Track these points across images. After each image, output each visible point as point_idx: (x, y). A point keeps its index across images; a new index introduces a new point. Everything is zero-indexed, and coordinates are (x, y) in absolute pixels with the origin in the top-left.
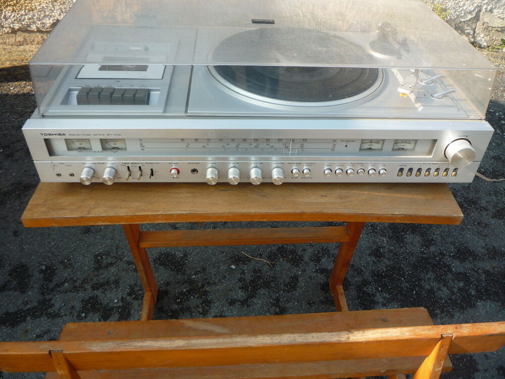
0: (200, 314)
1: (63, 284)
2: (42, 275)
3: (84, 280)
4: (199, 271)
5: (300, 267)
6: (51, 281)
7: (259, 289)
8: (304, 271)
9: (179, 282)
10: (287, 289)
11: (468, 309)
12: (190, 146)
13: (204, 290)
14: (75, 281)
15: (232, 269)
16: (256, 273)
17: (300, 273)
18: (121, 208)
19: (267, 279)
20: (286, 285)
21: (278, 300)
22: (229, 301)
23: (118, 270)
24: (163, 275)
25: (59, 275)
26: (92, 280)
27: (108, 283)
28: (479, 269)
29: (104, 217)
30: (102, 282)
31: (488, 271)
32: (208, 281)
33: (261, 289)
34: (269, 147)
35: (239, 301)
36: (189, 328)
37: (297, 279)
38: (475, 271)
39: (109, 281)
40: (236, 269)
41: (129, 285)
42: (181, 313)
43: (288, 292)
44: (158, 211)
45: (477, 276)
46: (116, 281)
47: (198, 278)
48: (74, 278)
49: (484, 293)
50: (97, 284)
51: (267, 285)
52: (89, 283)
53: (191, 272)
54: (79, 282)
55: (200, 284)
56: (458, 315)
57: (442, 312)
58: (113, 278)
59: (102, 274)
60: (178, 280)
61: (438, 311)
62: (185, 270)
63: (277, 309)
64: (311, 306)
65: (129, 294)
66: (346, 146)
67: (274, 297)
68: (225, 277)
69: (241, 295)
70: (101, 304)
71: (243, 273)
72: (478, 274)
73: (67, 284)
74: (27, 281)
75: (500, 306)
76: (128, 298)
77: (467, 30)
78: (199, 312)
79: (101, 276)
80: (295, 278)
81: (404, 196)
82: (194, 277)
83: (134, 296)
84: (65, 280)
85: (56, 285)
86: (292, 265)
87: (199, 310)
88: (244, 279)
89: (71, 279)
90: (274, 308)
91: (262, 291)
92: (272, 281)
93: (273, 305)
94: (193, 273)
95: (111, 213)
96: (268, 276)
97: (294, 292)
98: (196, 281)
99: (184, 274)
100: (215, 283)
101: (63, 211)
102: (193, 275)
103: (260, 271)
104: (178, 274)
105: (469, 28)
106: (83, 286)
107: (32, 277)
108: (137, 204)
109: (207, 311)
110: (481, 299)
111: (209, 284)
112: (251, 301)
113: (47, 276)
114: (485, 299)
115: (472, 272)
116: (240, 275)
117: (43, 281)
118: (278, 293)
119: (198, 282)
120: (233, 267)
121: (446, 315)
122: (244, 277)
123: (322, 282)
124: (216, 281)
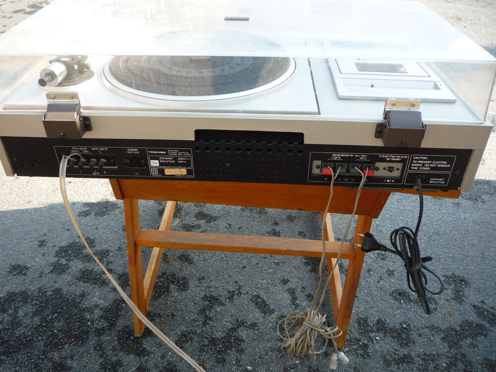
4: (292, 369)
7: (222, 338)
10: (192, 335)
11: (18, 292)
17: (170, 354)
19: (211, 350)
21: (205, 323)
22: (256, 328)
32: (281, 354)
33: (219, 338)
35: (246, 327)
40: (247, 365)
43: (191, 330)
47: (292, 358)
51: (213, 341)
53: (302, 368)
56: (34, 288)
64: (172, 313)
67: (208, 327)
68: (260, 358)
69: (243, 333)
71: (238, 360)
82: (297, 362)
86: (176, 366)
90: (211, 315)
91: (219, 335)
92: (205, 346)
93: (210, 319)
96: (210, 352)
97: (185, 330)
100: (272, 350)
102: (299, 364)
103: (218, 361)
112: (233, 324)
118: (203, 331)
120: (249, 368)
121: (45, 289)
122: (238, 354)
123: (149, 338)
124: (271, 353)
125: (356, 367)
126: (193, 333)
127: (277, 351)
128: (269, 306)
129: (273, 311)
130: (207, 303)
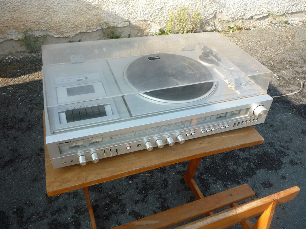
0: (121, 213)
1: (31, 217)
2: (15, 215)
3: (44, 211)
4: (112, 189)
5: (166, 174)
6: (23, 217)
7: (149, 191)
8: (169, 175)
9: (102, 198)
11: (253, 176)
12: (136, 133)
13: (118, 199)
14: (39, 213)
15: (130, 183)
16: (144, 183)
17: (167, 177)
18: (103, 173)
19: (151, 184)
20: (162, 185)
21: (160, 194)
22: (135, 201)
23: (64, 200)
24: (92, 196)
25: (27, 212)
26: (49, 210)
27: (60, 209)
28: (252, 154)
29: (95, 181)
30: (56, 209)
31: (257, 154)
32: (119, 193)
33: (150, 191)
34: (175, 126)
35: (140, 200)
36: (138, 225)
37: (167, 180)
38: (251, 155)
39: (61, 208)
40: (132, 183)
41: (74, 207)
42: (110, 216)
43: (165, 189)
44: (124, 170)
45: (253, 158)
46: (65, 206)
47: (113, 193)
48: (38, 212)
49: (258, 166)
50: (54, 212)
51: (152, 188)
52: (48, 212)
53: (107, 191)
54: (42, 213)
55: (115, 196)
56: (250, 180)
57: (242, 180)
58: (62, 206)
59: (54, 205)
60: (102, 197)
61: (240, 180)
62: (104, 190)
63: (162, 199)
64: (178, 193)
65: (76, 213)
66: (211, 118)
67: (158, 193)
68: (128, 189)
69: (140, 197)
70: (60, 223)
71: (137, 184)
72: (253, 156)
73: (34, 217)
74: (7, 220)
75: (267, 171)
76: (76, 215)
77: (211, 23)
78: (120, 212)
79: (55, 206)
80: (166, 180)
81: (236, 135)
82: (110, 193)
83: (79, 213)
84: (32, 214)
85: (27, 218)
86: (161, 173)
87: (120, 211)
88: (139, 188)
89: (36, 212)
90: (160, 199)
91: (151, 192)
92: (154, 185)
93: (159, 198)
94: (109, 191)
95: (99, 178)
97: (167, 188)
98: (112, 195)
99: (103, 192)
100: (123, 194)
101: (70, 183)
102: (109, 192)
103: (145, 181)
104: (100, 193)
105: (212, 22)
106: (45, 215)
107: (9, 218)
108: (110, 169)
109: (125, 211)
110: (258, 169)
111: (120, 195)
112: (147, 199)
113: (19, 214)
114: (259, 169)
115: (250, 156)
116: (135, 186)
117: (18, 218)
118: (159, 190)
119: (114, 195)
120: (130, 182)
121: (245, 182)
122: (138, 186)
123: (180, 179)
124: (123, 192)
125: (81, 200)
126: (163, 188)
127: (121, 194)
128: (133, 217)
129: (129, 214)
130: (166, 205)
